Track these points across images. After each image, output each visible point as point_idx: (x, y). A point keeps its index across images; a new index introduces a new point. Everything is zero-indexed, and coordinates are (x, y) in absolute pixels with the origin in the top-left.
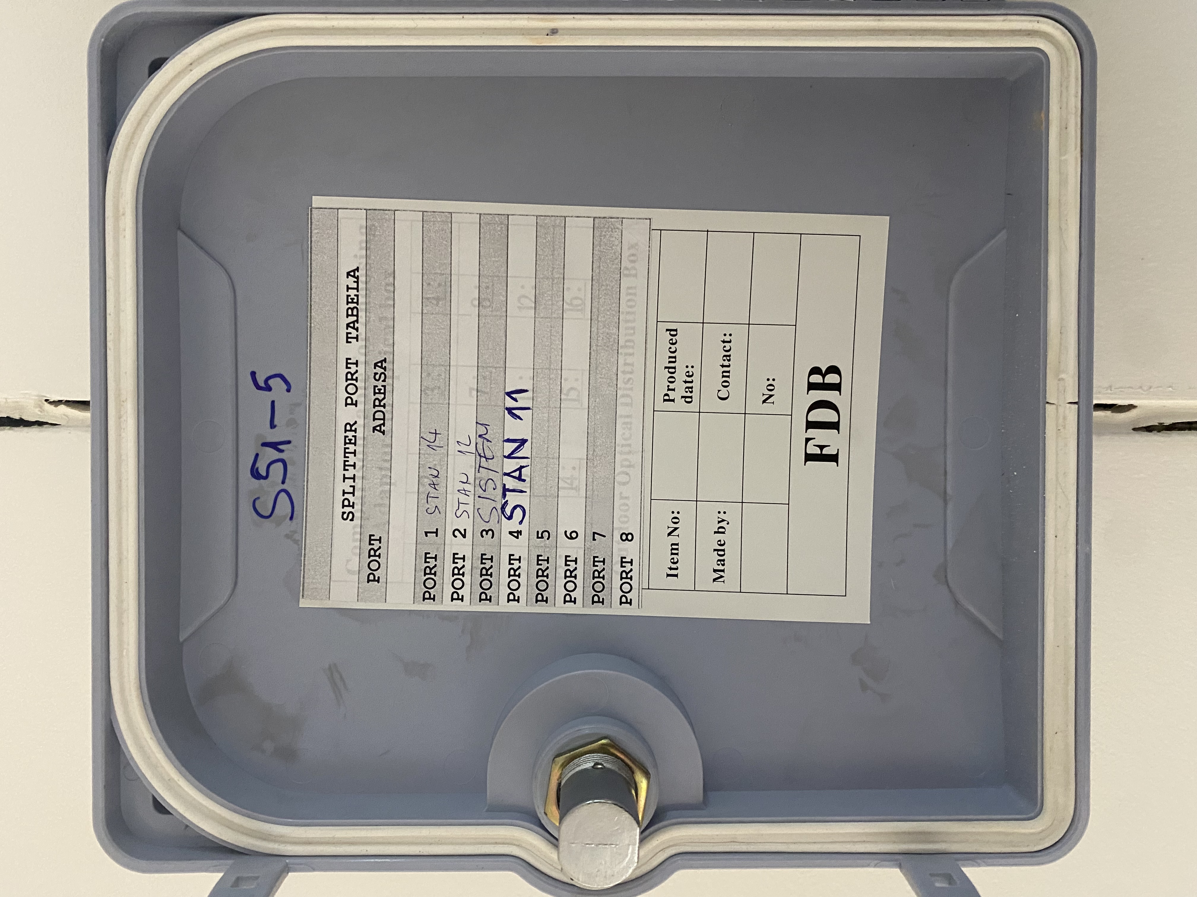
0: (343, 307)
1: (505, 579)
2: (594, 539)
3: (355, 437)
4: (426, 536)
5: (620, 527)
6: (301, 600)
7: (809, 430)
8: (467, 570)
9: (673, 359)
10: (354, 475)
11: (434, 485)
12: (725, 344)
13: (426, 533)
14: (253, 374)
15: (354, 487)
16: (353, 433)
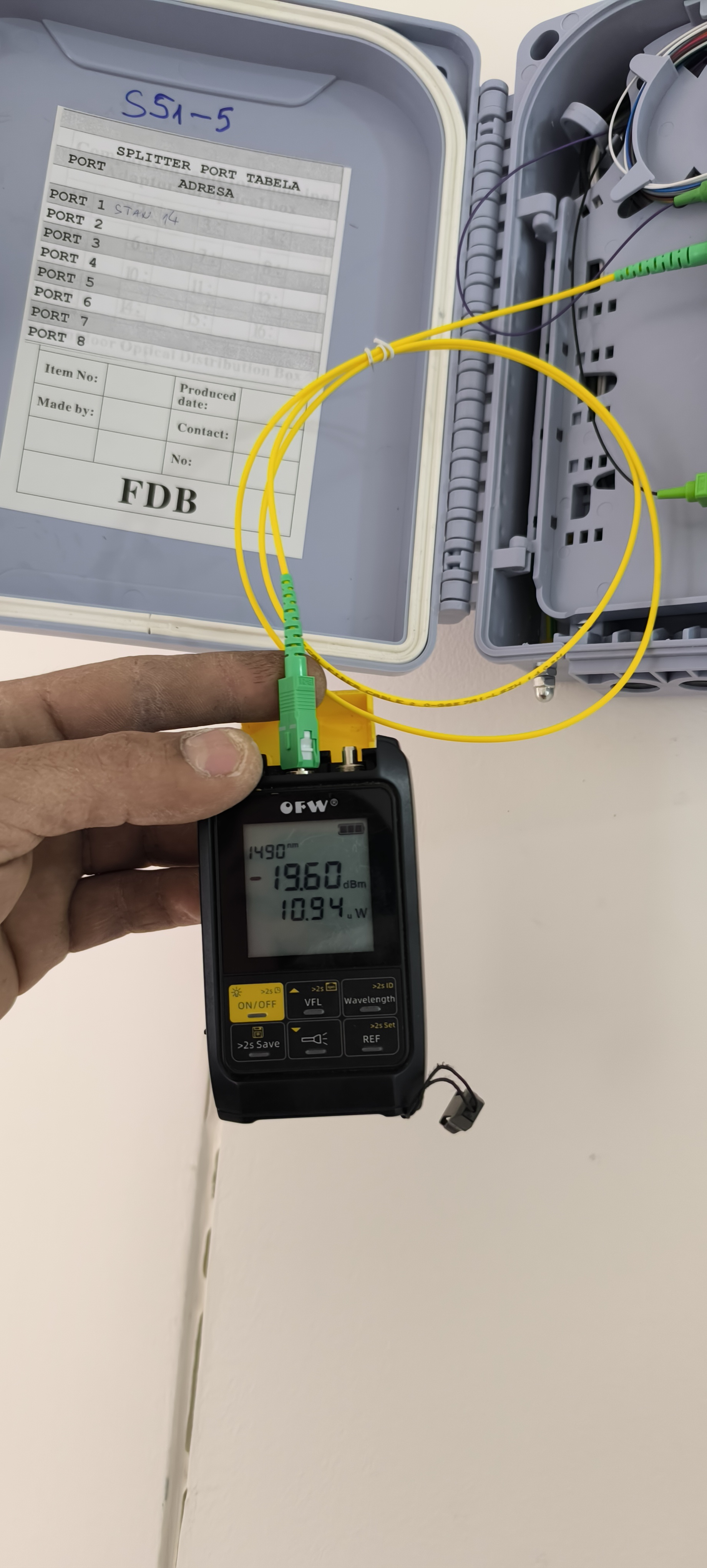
0: (273, 176)
1: (60, 248)
2: (82, 317)
3: (179, 167)
4: (100, 201)
5: (89, 338)
6: (62, 108)
7: (148, 485)
8: (70, 223)
9: (212, 394)
10: (150, 161)
11: (137, 213)
12: (220, 434)
13: (101, 201)
14: (231, 109)
15: (142, 159)
16: (182, 166)
